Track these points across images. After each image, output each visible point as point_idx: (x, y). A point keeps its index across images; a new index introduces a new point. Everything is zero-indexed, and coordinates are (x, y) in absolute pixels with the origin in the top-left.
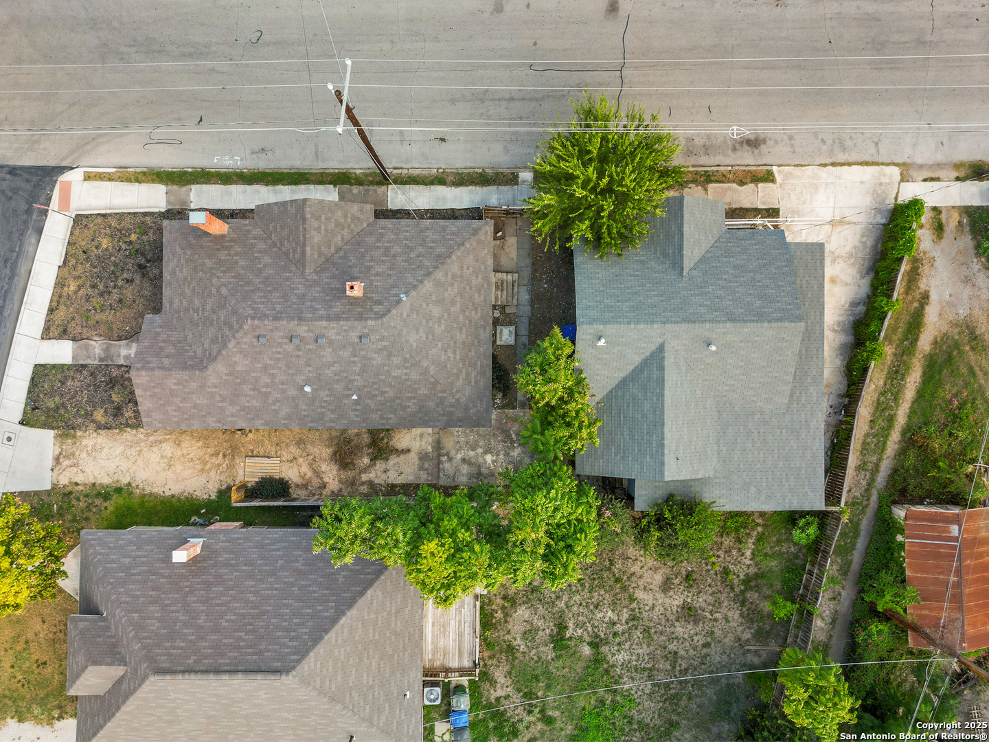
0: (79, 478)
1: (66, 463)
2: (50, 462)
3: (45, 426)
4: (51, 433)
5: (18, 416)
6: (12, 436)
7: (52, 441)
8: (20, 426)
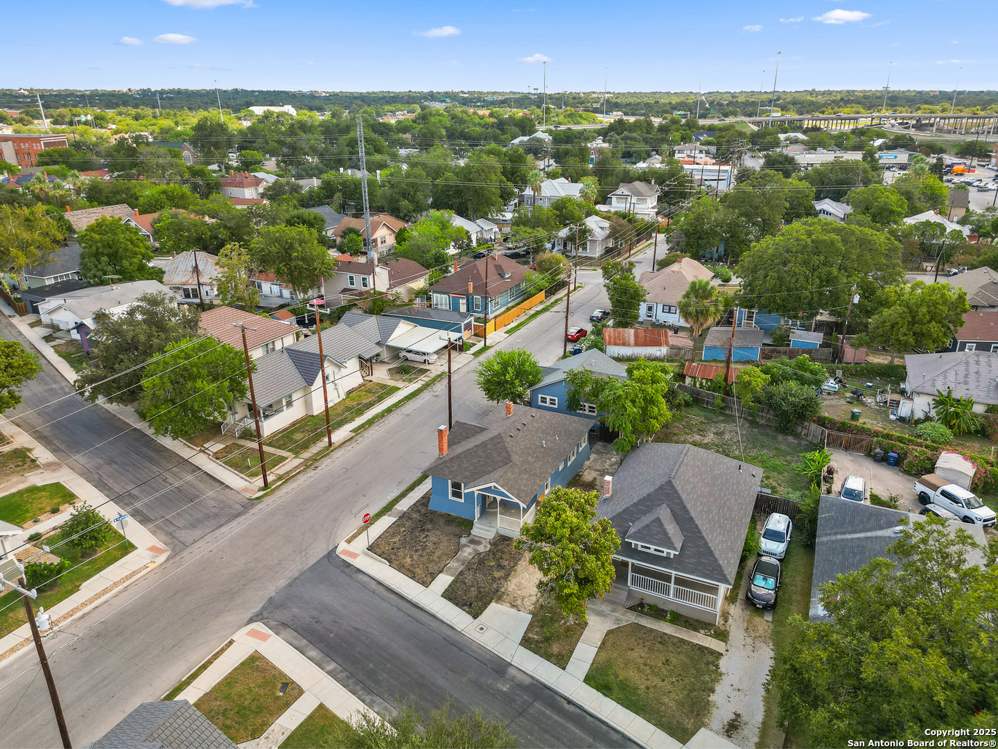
0: (534, 599)
1: (519, 602)
2: (514, 611)
3: (486, 605)
4: (493, 604)
5: (469, 618)
6: (481, 626)
7: (499, 606)
8: (477, 620)
